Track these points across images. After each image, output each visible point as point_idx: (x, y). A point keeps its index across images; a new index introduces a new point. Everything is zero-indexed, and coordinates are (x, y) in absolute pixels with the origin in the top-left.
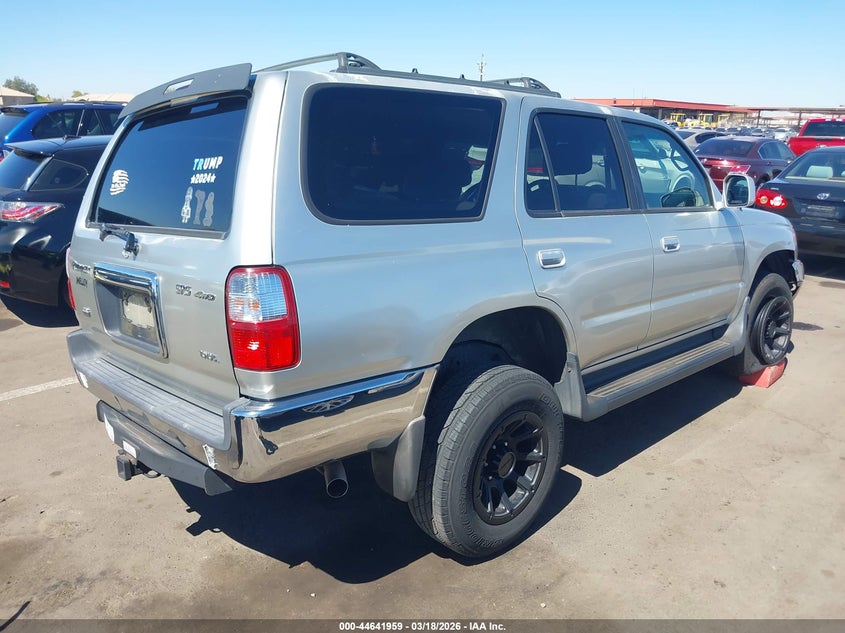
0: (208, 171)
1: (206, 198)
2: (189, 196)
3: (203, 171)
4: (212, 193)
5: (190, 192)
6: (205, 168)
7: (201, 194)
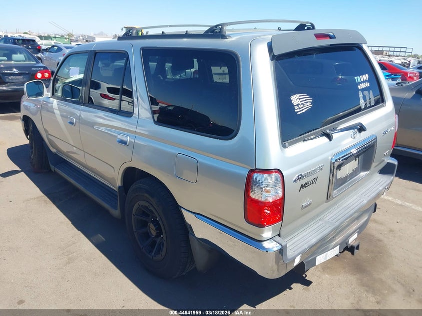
0: (364, 82)
1: (369, 94)
2: (361, 95)
3: (362, 82)
4: (371, 91)
5: (360, 93)
6: (362, 80)
7: (366, 93)
